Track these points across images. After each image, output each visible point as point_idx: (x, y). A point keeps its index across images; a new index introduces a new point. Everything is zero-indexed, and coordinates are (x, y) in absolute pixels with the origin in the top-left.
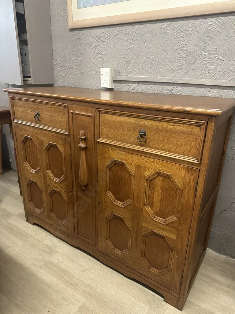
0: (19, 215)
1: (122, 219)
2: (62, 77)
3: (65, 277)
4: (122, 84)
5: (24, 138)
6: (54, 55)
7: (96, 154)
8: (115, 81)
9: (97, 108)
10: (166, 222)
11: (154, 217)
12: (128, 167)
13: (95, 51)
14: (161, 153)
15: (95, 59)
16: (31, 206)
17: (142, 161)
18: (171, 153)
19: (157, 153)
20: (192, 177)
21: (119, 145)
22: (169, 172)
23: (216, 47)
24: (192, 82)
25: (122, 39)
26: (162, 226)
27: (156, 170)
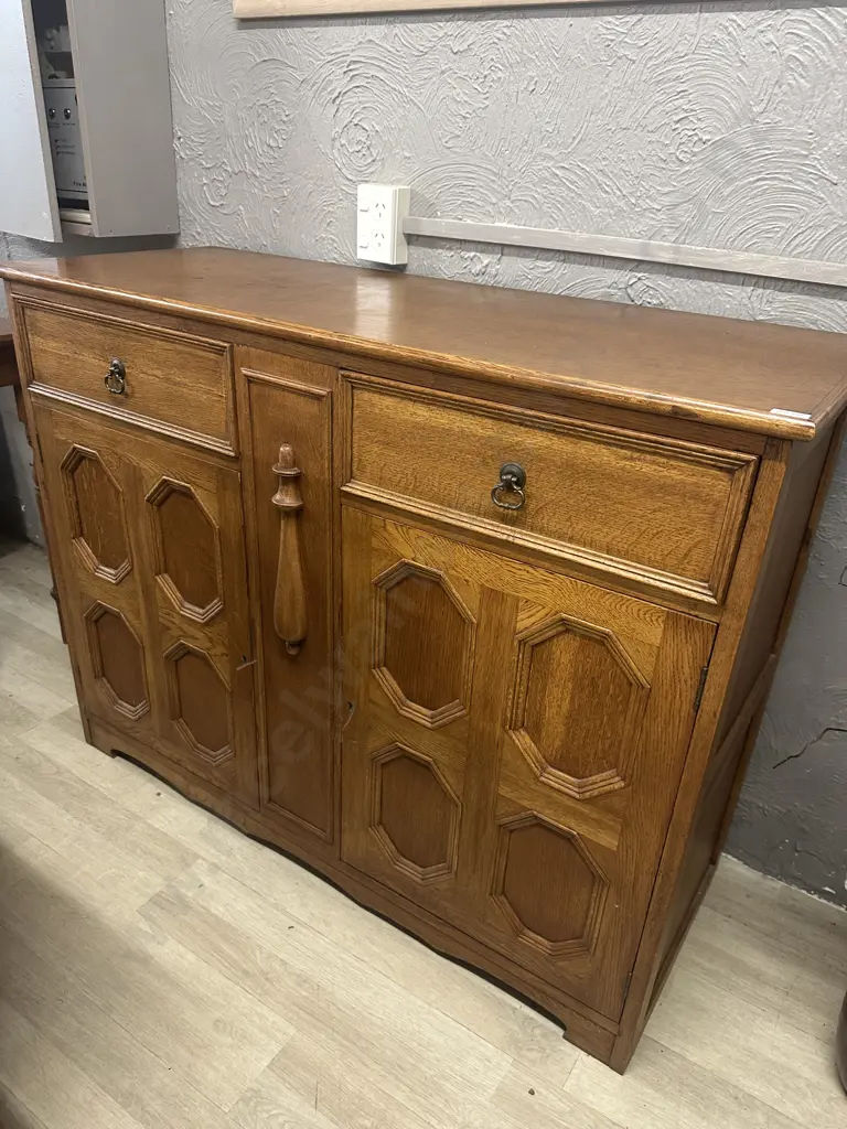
0: (60, 719)
1: (426, 766)
2: (208, 207)
3: (225, 947)
4: (440, 251)
5: (70, 454)
6: (176, 120)
7: (337, 538)
8: (411, 239)
9: (342, 369)
10: (584, 790)
11: (544, 770)
12: (454, 591)
13: (338, 114)
14: (580, 554)
15: (337, 144)
16: (102, 691)
17: (507, 577)
18: (614, 558)
19: (563, 555)
20: (687, 651)
21: (423, 512)
22: (605, 623)
23: (810, 127)
24: (709, 263)
25: (443, 72)
26: (570, 803)
27: (557, 613)
